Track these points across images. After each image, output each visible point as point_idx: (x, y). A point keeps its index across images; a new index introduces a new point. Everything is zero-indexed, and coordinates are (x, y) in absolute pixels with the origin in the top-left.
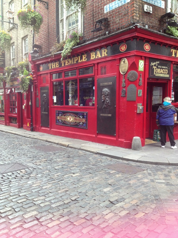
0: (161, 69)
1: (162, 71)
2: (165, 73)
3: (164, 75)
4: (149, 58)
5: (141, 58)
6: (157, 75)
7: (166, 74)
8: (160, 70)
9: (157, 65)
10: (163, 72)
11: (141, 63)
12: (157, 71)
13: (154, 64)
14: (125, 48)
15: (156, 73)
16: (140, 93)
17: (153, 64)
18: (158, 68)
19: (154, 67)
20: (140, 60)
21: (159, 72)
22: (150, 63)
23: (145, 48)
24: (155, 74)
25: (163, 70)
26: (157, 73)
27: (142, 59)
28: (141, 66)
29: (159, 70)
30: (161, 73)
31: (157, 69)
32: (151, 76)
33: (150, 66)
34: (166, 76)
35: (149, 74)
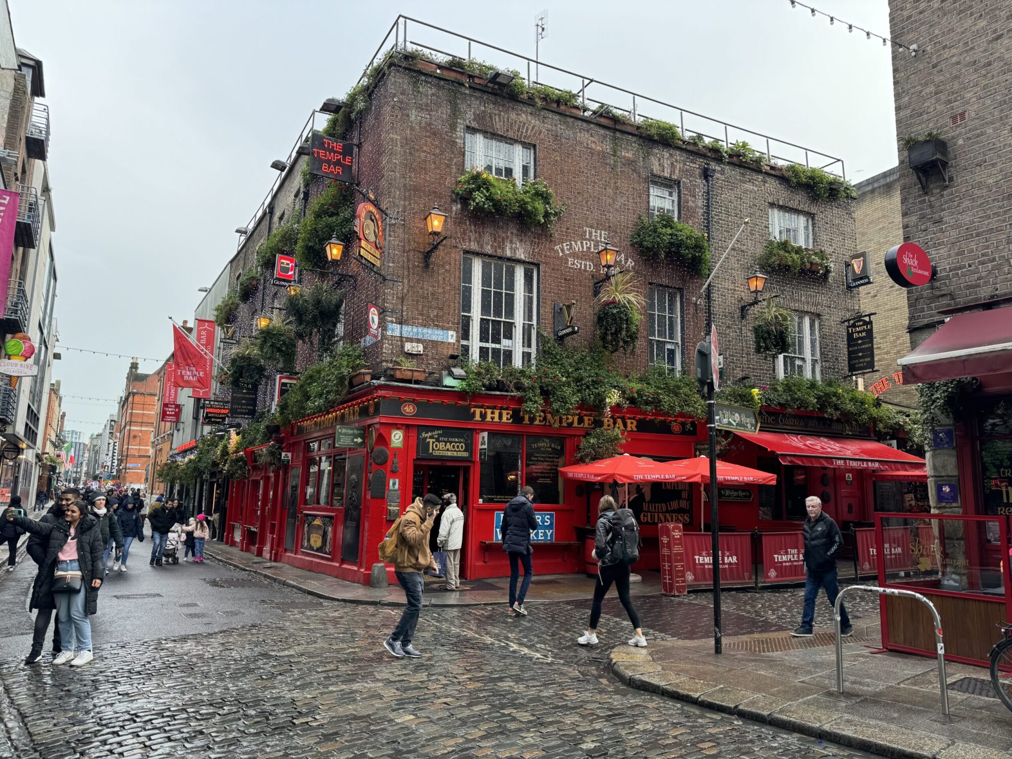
0: (448, 443)
1: (449, 446)
3: (455, 453)
4: (418, 426)
5: (397, 426)
6: (437, 453)
7: (459, 451)
8: (445, 445)
9: (436, 436)
11: (397, 434)
12: (436, 447)
13: (430, 434)
14: (373, 410)
15: (433, 449)
16: (394, 484)
17: (424, 435)
18: (439, 442)
19: (428, 440)
20: (392, 431)
21: (441, 449)
22: (419, 434)
23: (405, 410)
24: (431, 451)
25: (454, 444)
26: (438, 450)
27: (398, 429)
28: (397, 439)
29: (441, 445)
30: (448, 450)
31: (437, 443)
32: (421, 455)
33: (418, 438)
34: (460, 454)
35: (418, 452)
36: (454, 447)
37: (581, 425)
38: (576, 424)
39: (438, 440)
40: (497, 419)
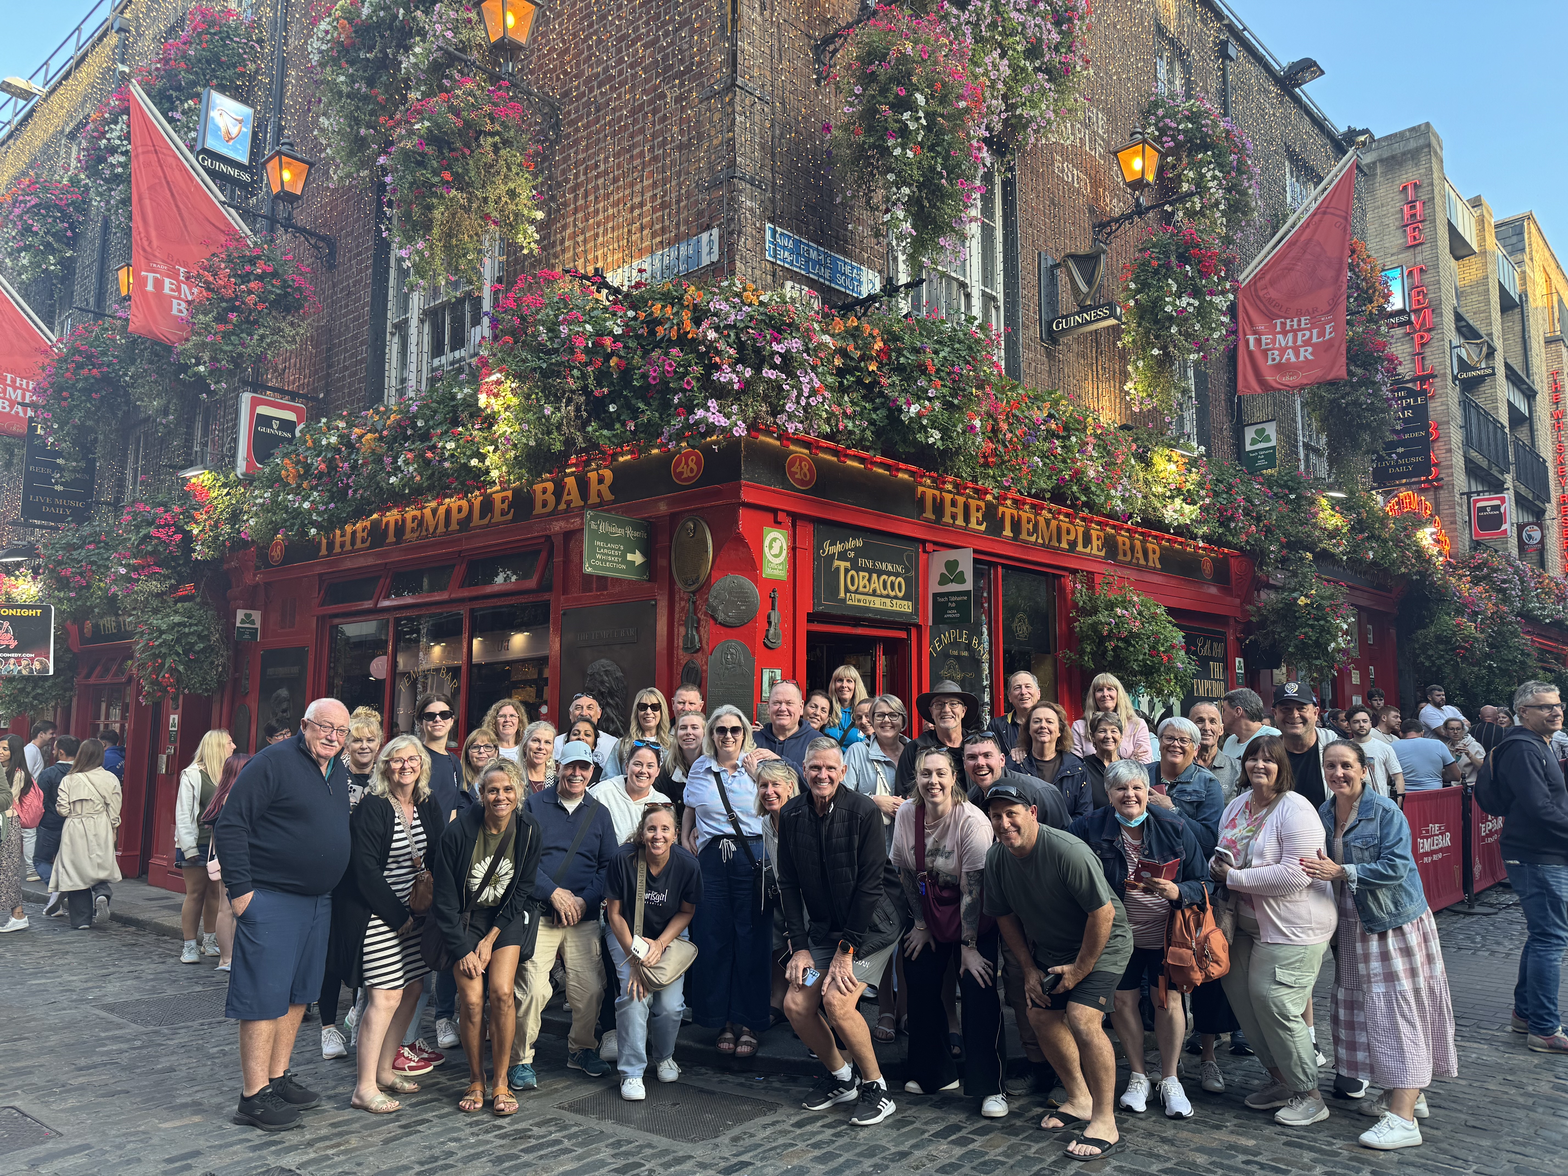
1: (876, 584)
2: (892, 594)
3: (888, 601)
4: (818, 521)
6: (853, 600)
7: (896, 597)
8: (869, 580)
9: (852, 554)
10: (885, 588)
12: (853, 584)
13: (839, 547)
14: (695, 468)
15: (847, 590)
18: (858, 569)
20: (766, 529)
23: (793, 474)
25: (884, 577)
26: (856, 592)
27: (777, 524)
28: (776, 556)
29: (862, 579)
30: (874, 593)
31: (853, 572)
32: (825, 605)
33: (817, 557)
34: (897, 606)
35: (816, 595)
36: (885, 585)
37: (1088, 550)
38: (1080, 548)
39: (855, 565)
40: (960, 521)
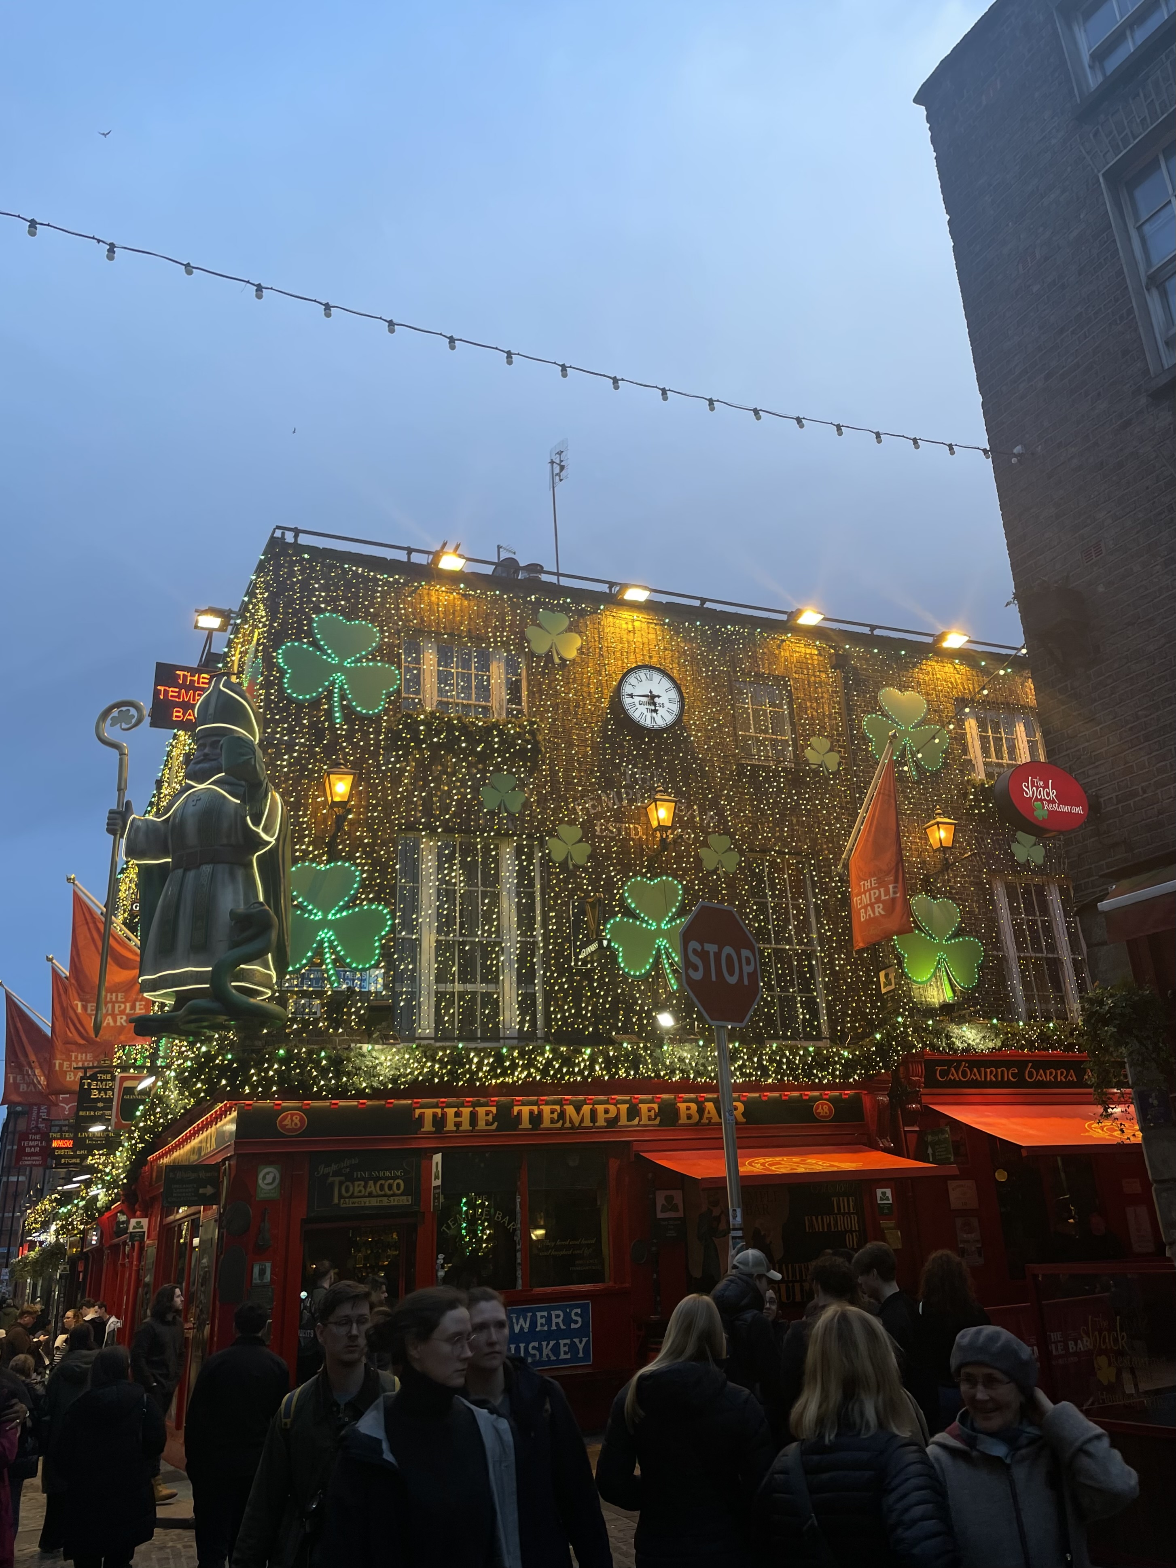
0: (371, 1183)
1: (372, 1187)
2: (390, 1193)
3: (385, 1199)
4: (312, 1153)
5: (268, 1159)
6: (349, 1203)
7: (394, 1195)
9: (348, 1170)
11: (268, 1173)
12: (347, 1191)
15: (341, 1196)
16: (263, 1274)
18: (353, 1180)
19: (331, 1179)
20: (260, 1167)
21: (356, 1194)
22: (312, 1170)
23: (283, 1127)
24: (336, 1201)
25: (383, 1182)
26: (352, 1196)
27: (271, 1163)
28: (269, 1184)
31: (348, 1183)
32: (317, 1211)
33: (311, 1177)
34: (395, 1201)
35: (310, 1206)
36: (382, 1188)
37: (635, 1123)
38: (623, 1121)
39: (351, 1178)
40: (466, 1126)
